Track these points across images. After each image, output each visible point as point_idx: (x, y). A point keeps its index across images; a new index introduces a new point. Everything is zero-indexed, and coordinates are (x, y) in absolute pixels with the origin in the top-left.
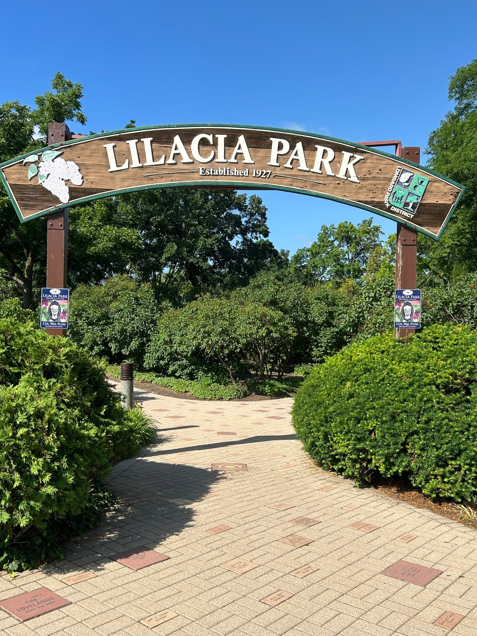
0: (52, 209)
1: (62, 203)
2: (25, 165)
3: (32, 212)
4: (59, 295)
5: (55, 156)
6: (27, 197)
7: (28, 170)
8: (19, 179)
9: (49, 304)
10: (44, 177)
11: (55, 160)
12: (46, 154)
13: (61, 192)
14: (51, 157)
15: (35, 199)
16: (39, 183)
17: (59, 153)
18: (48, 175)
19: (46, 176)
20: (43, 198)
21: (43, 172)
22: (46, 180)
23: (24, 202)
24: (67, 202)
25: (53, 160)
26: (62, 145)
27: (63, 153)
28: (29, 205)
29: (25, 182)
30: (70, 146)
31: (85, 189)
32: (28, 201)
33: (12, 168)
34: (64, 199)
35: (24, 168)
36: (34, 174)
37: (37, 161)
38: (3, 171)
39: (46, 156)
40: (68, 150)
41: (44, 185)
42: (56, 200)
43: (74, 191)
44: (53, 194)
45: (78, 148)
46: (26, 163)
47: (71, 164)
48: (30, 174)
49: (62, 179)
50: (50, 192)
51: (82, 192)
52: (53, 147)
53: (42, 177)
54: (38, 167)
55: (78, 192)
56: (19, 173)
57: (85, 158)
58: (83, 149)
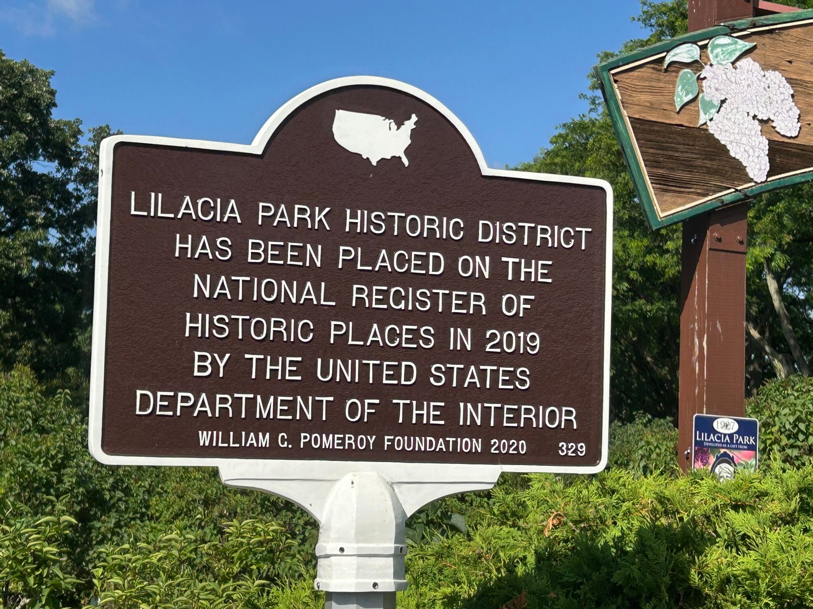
0: (728, 195)
1: (751, 180)
2: (666, 71)
3: (680, 200)
4: (736, 436)
5: (738, 54)
6: (671, 157)
7: (674, 83)
8: (652, 107)
9: (712, 459)
10: (713, 106)
11: (738, 64)
12: (718, 46)
13: (751, 152)
14: (730, 53)
15: (689, 166)
16: (701, 122)
17: (748, 45)
18: (723, 102)
19: (717, 103)
20: (708, 164)
21: (710, 93)
22: (716, 116)
23: (661, 171)
24: (764, 179)
25: (733, 63)
26: (755, 26)
27: (755, 47)
28: (674, 180)
29: (667, 117)
30: (771, 32)
31: (803, 148)
32: (672, 169)
33: (635, 73)
34: (756, 172)
35: (663, 76)
36: (690, 97)
37: (696, 62)
38: (616, 81)
39: (719, 50)
40: (766, 39)
41: (712, 129)
42: (737, 171)
43: (780, 152)
44: (732, 154)
45: (788, 38)
46: (672, 63)
47: (776, 77)
48: (682, 97)
49: (755, 117)
50: (724, 150)
51: (797, 155)
52: (733, 29)
53: (708, 105)
54: (698, 78)
55: (788, 153)
56: (651, 90)
57: (803, 66)
58: (800, 41)
